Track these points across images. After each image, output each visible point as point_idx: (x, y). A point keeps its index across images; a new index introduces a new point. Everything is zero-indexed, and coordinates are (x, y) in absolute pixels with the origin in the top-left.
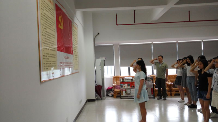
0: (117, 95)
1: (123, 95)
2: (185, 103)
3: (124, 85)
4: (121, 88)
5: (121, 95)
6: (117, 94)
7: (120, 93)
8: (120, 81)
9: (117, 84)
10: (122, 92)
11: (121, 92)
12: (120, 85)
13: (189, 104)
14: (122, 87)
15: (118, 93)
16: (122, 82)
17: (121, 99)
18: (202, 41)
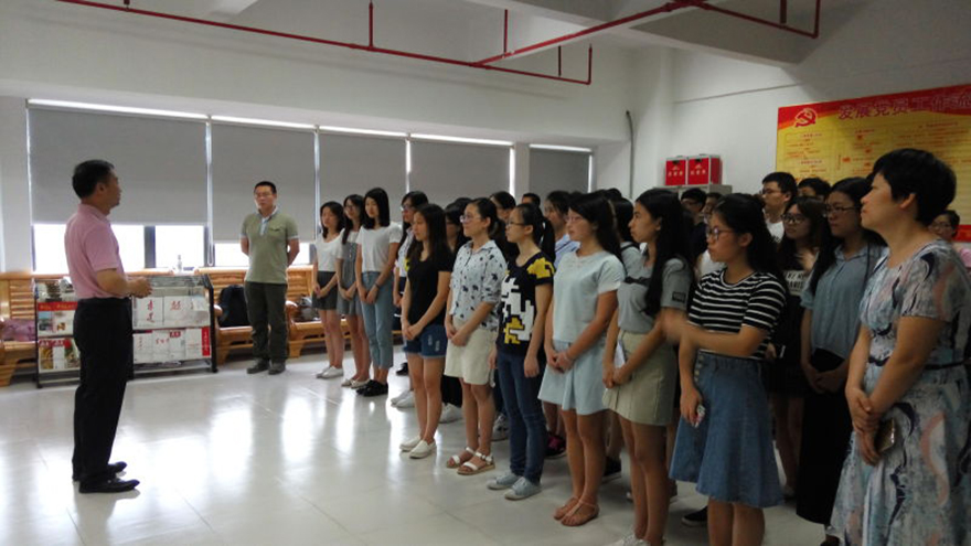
0: (17, 370)
1: (52, 367)
2: (343, 380)
3: (60, 315)
4: (41, 333)
5: (41, 371)
6: (14, 366)
7: (35, 360)
8: (36, 297)
9: (12, 316)
10: (44, 352)
11: (40, 351)
12: (36, 320)
13: (361, 384)
14: (47, 325)
15: (21, 358)
16: (48, 301)
17: (40, 387)
18: (409, 138)
